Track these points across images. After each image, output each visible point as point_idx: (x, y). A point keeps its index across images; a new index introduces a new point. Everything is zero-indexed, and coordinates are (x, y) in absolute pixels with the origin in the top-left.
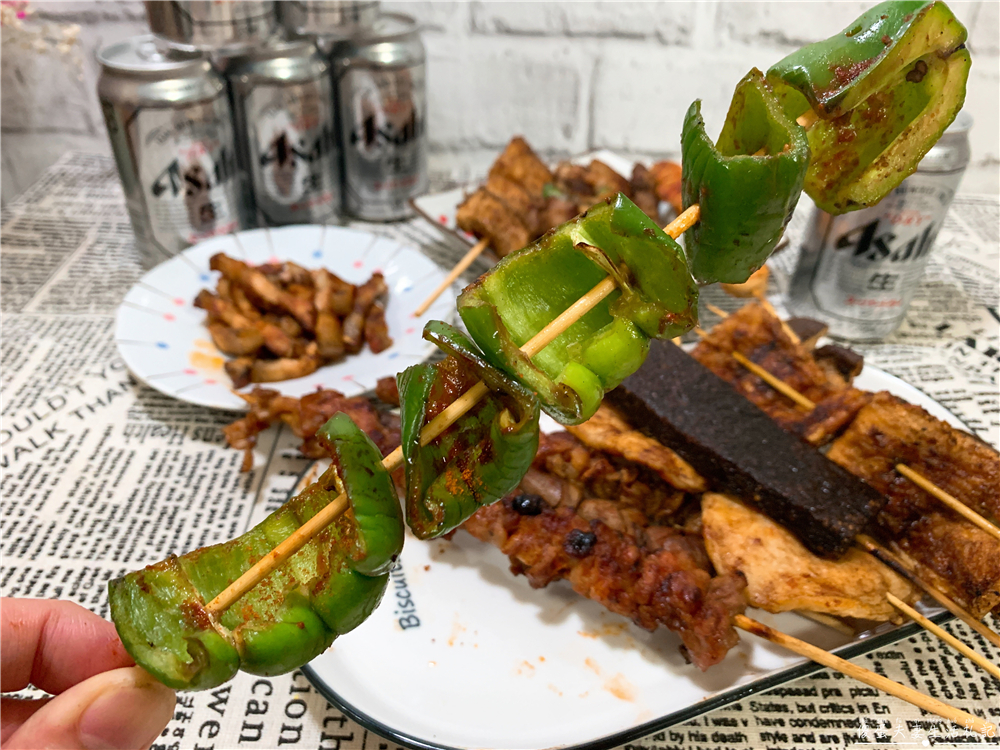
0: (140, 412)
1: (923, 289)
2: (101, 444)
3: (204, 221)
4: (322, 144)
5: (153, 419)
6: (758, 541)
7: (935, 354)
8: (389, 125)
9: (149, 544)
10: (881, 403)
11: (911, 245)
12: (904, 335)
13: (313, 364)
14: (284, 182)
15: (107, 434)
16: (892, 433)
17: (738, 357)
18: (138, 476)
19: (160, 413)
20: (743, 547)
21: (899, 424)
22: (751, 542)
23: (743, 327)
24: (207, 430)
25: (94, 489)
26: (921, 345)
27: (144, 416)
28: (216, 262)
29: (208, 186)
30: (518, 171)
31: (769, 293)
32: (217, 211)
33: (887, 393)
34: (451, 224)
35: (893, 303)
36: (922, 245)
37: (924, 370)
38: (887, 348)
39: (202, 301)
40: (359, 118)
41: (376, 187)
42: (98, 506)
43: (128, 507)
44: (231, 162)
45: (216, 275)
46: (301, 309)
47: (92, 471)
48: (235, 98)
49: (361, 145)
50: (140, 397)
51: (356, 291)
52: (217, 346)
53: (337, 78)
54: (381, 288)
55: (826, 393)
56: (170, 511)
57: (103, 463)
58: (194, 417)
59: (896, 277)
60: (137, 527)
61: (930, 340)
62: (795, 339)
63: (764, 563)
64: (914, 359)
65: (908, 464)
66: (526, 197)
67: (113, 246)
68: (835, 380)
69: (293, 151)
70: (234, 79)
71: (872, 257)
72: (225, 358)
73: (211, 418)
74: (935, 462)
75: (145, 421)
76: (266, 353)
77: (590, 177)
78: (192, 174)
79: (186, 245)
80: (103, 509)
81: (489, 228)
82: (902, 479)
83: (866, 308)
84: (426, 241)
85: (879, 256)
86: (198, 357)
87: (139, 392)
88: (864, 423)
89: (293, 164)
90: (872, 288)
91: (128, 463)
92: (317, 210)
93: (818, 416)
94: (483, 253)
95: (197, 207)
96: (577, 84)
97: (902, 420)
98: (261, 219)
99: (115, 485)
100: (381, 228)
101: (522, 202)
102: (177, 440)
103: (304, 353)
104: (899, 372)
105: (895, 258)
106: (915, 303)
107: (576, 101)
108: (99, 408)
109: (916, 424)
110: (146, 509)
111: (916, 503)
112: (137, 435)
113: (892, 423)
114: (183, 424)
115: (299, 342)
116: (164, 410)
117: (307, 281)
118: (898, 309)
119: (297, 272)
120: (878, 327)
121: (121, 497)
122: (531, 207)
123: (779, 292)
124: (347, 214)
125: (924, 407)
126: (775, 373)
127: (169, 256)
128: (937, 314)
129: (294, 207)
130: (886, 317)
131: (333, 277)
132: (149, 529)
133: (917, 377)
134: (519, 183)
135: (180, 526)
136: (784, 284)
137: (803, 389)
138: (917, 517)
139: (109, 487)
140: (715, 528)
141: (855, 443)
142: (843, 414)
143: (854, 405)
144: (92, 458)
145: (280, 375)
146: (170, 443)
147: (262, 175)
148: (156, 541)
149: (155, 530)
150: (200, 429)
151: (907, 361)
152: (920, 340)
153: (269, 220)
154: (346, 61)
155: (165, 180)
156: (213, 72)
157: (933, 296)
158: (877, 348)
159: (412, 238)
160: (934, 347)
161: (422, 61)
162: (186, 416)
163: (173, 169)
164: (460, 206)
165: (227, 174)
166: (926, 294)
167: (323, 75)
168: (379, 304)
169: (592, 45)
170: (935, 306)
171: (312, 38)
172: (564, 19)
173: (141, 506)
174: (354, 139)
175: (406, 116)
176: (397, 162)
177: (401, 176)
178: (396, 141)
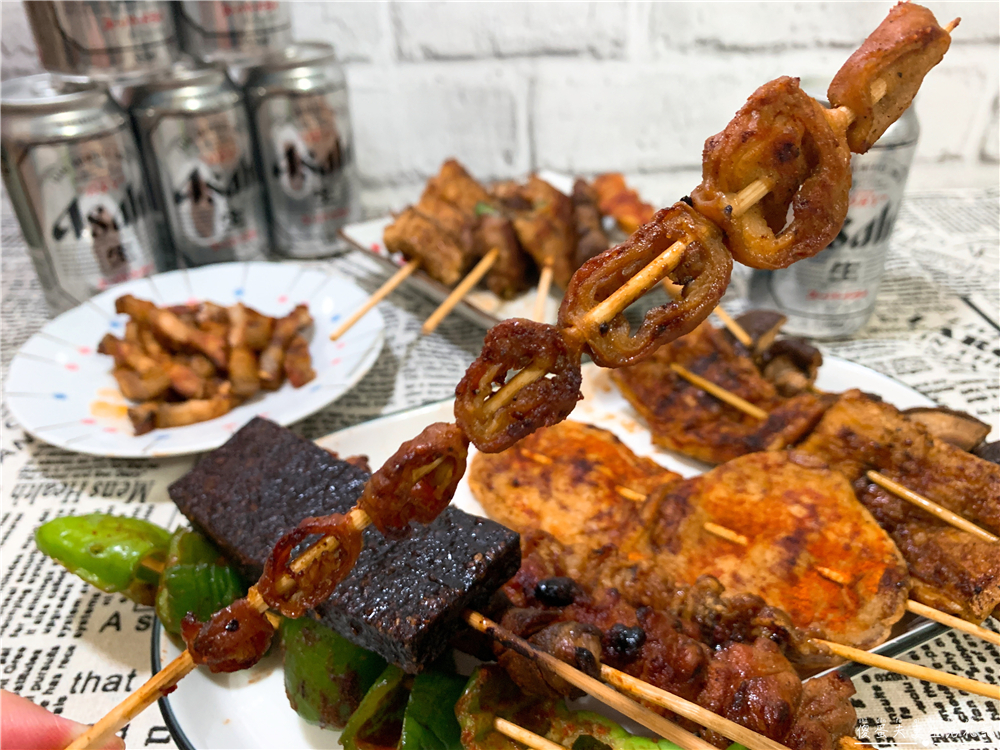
0: (33, 471)
1: (890, 284)
3: (114, 265)
4: (241, 178)
5: (47, 477)
7: (909, 346)
8: (312, 154)
9: (27, 616)
10: (851, 401)
11: (869, 228)
12: (875, 330)
13: (226, 404)
14: (204, 223)
16: (867, 434)
18: (23, 541)
19: (56, 470)
21: (872, 423)
24: (108, 484)
26: (894, 338)
27: (38, 474)
28: (122, 305)
29: (115, 228)
30: (451, 192)
32: (127, 253)
33: (857, 390)
34: (384, 252)
35: (858, 294)
36: (881, 228)
37: (900, 362)
38: (858, 344)
39: (107, 346)
40: (280, 150)
41: (306, 221)
43: (8, 577)
44: (141, 199)
45: (124, 318)
46: (213, 346)
48: (141, 134)
49: (285, 179)
50: (35, 455)
51: (274, 323)
52: (123, 393)
53: (251, 107)
54: (303, 319)
56: (55, 578)
58: (95, 471)
59: (858, 264)
60: (16, 597)
61: (903, 333)
64: (887, 353)
65: (879, 470)
66: (460, 218)
67: (23, 303)
68: (796, 380)
69: (209, 186)
70: (139, 113)
72: (127, 404)
73: (113, 471)
74: (910, 466)
75: (38, 480)
76: (174, 396)
77: (528, 194)
78: (95, 214)
79: (95, 292)
81: (419, 248)
83: (830, 301)
84: (362, 274)
86: (101, 406)
87: (34, 450)
88: (832, 424)
89: (210, 201)
90: (833, 280)
91: (14, 526)
92: (240, 250)
93: (774, 425)
94: (414, 273)
95: (104, 249)
96: (513, 107)
97: (875, 419)
98: (181, 262)
100: (315, 264)
101: (457, 222)
102: (72, 497)
103: (216, 392)
105: (854, 244)
106: (882, 298)
107: (514, 125)
109: (890, 424)
110: (28, 577)
112: (27, 496)
113: (863, 423)
114: (80, 480)
115: (211, 383)
116: (62, 466)
117: (222, 318)
118: (864, 303)
119: (214, 310)
120: (848, 321)
122: (462, 227)
123: (737, 296)
124: (276, 252)
127: (75, 303)
128: (908, 307)
129: (216, 248)
130: (853, 311)
131: (250, 313)
132: (29, 598)
133: (892, 371)
134: (453, 204)
135: (67, 592)
141: (823, 446)
142: (802, 422)
143: (815, 411)
145: (187, 418)
146: (65, 501)
147: (178, 215)
148: (36, 612)
149: (36, 600)
150: (101, 484)
151: (880, 355)
152: (892, 334)
153: (192, 264)
154: (261, 91)
155: (66, 223)
156: (113, 106)
157: (902, 290)
158: (847, 345)
159: (347, 273)
160: (908, 339)
161: (343, 86)
162: (86, 471)
163: (73, 210)
164: (388, 228)
165: (135, 214)
166: (894, 288)
167: (236, 105)
168: (303, 336)
169: (525, 65)
170: (905, 300)
171: (220, 67)
172: (493, 40)
173: (23, 575)
174: (276, 171)
175: (330, 144)
176: (325, 194)
177: (331, 208)
178: (321, 171)
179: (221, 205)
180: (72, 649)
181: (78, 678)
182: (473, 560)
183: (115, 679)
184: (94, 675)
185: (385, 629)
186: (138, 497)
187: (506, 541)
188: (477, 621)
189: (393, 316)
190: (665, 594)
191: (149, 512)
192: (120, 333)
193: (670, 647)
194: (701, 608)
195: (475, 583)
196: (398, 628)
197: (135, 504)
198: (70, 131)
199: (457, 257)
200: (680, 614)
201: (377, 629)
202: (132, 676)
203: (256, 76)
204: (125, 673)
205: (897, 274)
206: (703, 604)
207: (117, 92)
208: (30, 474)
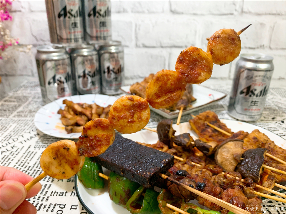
0: (39, 142)
2: (27, 150)
3: (62, 92)
5: (43, 143)
7: (272, 125)
8: (114, 69)
11: (261, 92)
15: (29, 147)
18: (37, 158)
19: (45, 142)
25: (24, 162)
27: (41, 143)
28: (64, 102)
29: (63, 83)
32: (65, 90)
35: (258, 110)
36: (264, 92)
38: (258, 123)
39: (60, 112)
42: (24, 166)
43: (33, 167)
44: (70, 77)
46: (88, 113)
47: (24, 157)
48: (72, 60)
49: (106, 74)
50: (40, 138)
51: (103, 109)
52: (63, 124)
53: (100, 56)
57: (27, 155)
59: (258, 102)
60: (35, 172)
61: (270, 121)
64: (266, 126)
67: (36, 102)
70: (72, 55)
71: (250, 96)
75: (41, 144)
76: (77, 125)
78: (59, 79)
80: (26, 167)
83: (250, 111)
85: (252, 96)
86: (57, 127)
87: (40, 137)
89: (87, 78)
90: (251, 105)
91: (35, 155)
92: (93, 92)
95: (60, 88)
96: (165, 60)
98: (78, 93)
99: (30, 161)
100: (111, 97)
105: (257, 96)
108: (27, 141)
112: (38, 148)
116: (47, 141)
117: (90, 107)
118: (259, 112)
119: (87, 105)
120: (255, 117)
121: (31, 164)
123: (225, 110)
124: (102, 93)
127: (51, 102)
128: (272, 115)
129: (88, 90)
131: (98, 107)
136: (226, 108)
139: (28, 161)
144: (24, 154)
145: (81, 130)
147: (79, 81)
151: (264, 126)
152: (267, 121)
153: (80, 94)
154: (102, 52)
155: (52, 81)
156: (66, 53)
158: (255, 124)
160: (272, 123)
161: (123, 52)
163: (54, 78)
165: (69, 80)
166: (268, 110)
167: (96, 55)
169: (169, 50)
170: (271, 113)
171: (93, 45)
172: (161, 43)
173: (37, 166)
174: (104, 72)
175: (118, 67)
176: (116, 79)
177: (117, 83)
178: (115, 73)
179: (90, 79)
180: (50, 185)
181: (52, 192)
182: (163, 161)
183: (62, 193)
184: (56, 192)
185: (141, 175)
187: (171, 157)
188: (163, 176)
190: (210, 177)
192: (63, 108)
193: (212, 188)
194: (219, 180)
195: (164, 166)
196: (145, 175)
198: (56, 58)
200: (214, 182)
201: (139, 175)
202: (66, 193)
203: (101, 48)
204: (65, 192)
205: (268, 107)
206: (220, 179)
207: (67, 49)
208: (39, 143)
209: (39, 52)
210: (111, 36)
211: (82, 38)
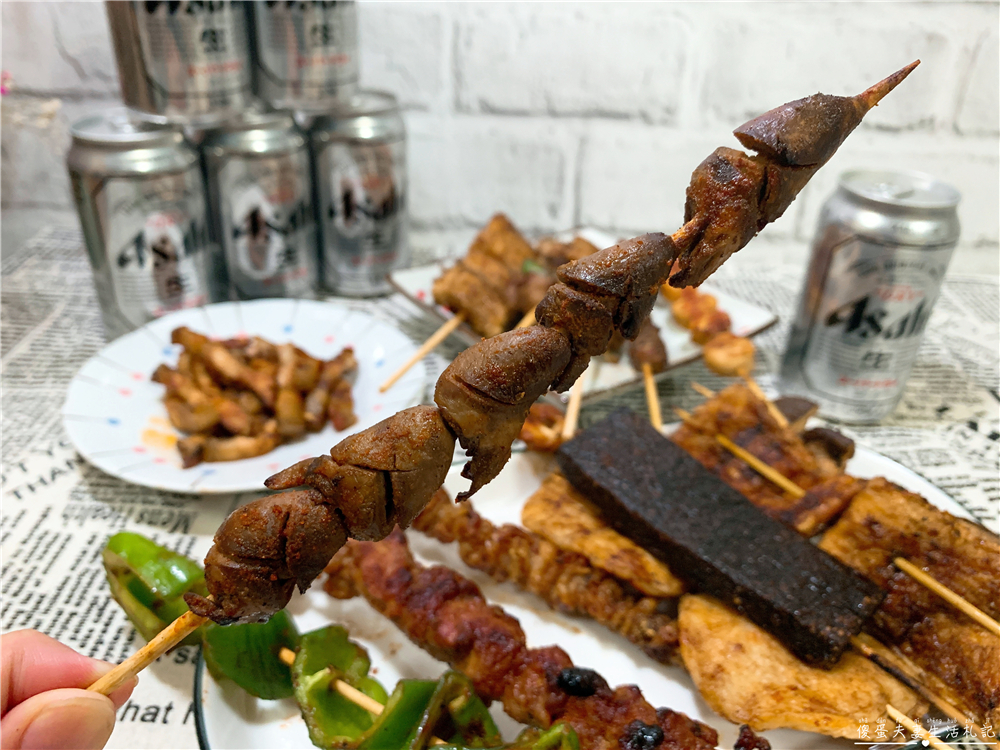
0: (84, 492)
1: (920, 370)
2: (36, 527)
3: (171, 293)
4: (299, 216)
5: (97, 499)
6: (740, 647)
7: (935, 437)
8: (369, 200)
9: (73, 639)
10: (877, 489)
11: (904, 322)
12: (902, 417)
13: (270, 442)
14: (258, 256)
15: (45, 515)
16: (889, 522)
17: (723, 441)
18: (71, 562)
19: (105, 493)
20: (723, 653)
21: (897, 513)
22: (732, 648)
23: (727, 409)
24: (154, 512)
25: (22, 576)
26: (920, 427)
27: (87, 497)
28: (178, 336)
29: (175, 258)
30: (498, 247)
31: (759, 373)
32: (185, 283)
33: (883, 479)
34: (429, 300)
35: (888, 384)
36: (915, 322)
37: (924, 453)
38: (884, 431)
39: (161, 375)
40: (337, 193)
41: (355, 262)
42: (23, 595)
43: (56, 597)
44: (203, 234)
45: (178, 349)
46: (262, 384)
47: (23, 556)
48: (208, 173)
49: (339, 221)
50: (86, 476)
51: (322, 366)
52: (173, 422)
53: (314, 152)
55: (817, 480)
56: (101, 602)
57: (36, 547)
58: (141, 498)
59: (890, 355)
60: (63, 619)
61: (929, 423)
62: (782, 421)
63: (746, 673)
64: (913, 443)
65: (907, 557)
66: (505, 273)
67: (80, 319)
68: (827, 466)
69: (268, 225)
70: (208, 151)
71: (864, 335)
72: (178, 435)
73: (159, 499)
74: (937, 556)
75: (88, 502)
76: (221, 431)
77: (572, 254)
78: (159, 246)
79: (151, 318)
80: (28, 598)
81: (465, 303)
82: (901, 575)
83: (860, 388)
84: (405, 317)
86: (151, 435)
87: (85, 472)
88: (858, 511)
89: (267, 238)
90: (864, 367)
91: (63, 547)
92: (291, 285)
93: (808, 504)
94: (459, 328)
95: (164, 279)
96: (562, 163)
97: (900, 509)
98: (233, 293)
99: (45, 573)
100: (360, 304)
101: (501, 277)
102: (119, 523)
103: (261, 430)
104: (897, 456)
105: (888, 335)
106: (912, 384)
107: (561, 180)
108: (40, 488)
109: (916, 513)
110: (75, 600)
111: (919, 603)
113: (889, 512)
114: (128, 506)
115: (258, 420)
116: (110, 491)
117: (272, 356)
118: (894, 390)
119: (264, 347)
120: (874, 409)
121: (49, 585)
122: (508, 282)
124: (324, 289)
125: (924, 494)
126: (762, 458)
127: (132, 328)
128: (936, 396)
129: (267, 281)
130: (882, 398)
131: (299, 353)
132: (75, 621)
133: (916, 462)
134: (499, 259)
135: (111, 618)
136: (774, 362)
137: (793, 475)
138: (919, 618)
139: (38, 574)
140: (692, 633)
141: (849, 534)
142: (835, 502)
143: (847, 492)
144: (25, 542)
145: (233, 454)
146: (112, 526)
147: (235, 249)
148: (81, 636)
149: (81, 623)
150: (146, 511)
151: (906, 444)
152: (919, 423)
153: (244, 297)
154: (324, 136)
155: (131, 252)
156: (187, 144)
157: (931, 377)
158: (873, 431)
159: (390, 314)
160: (933, 430)
161: (402, 137)
162: (133, 497)
163: (139, 241)
164: (437, 281)
165: (196, 245)
166: (925, 374)
167: (300, 149)
168: (347, 379)
169: (577, 125)
170: (933, 388)
171: (289, 113)
172: (548, 99)
173: (70, 596)
174: (332, 213)
175: (386, 191)
176: (376, 238)
177: (381, 252)
178: (375, 216)
183: (153, 710)
186: (181, 528)
189: (433, 363)
191: (191, 544)
192: (173, 363)
197: (177, 535)
198: (145, 168)
199: (501, 313)
202: (169, 708)
203: (320, 123)
204: (163, 705)
205: (928, 360)
207: (190, 132)
208: (80, 495)
209: (80, 144)
210: (355, 79)
211: (243, 89)
